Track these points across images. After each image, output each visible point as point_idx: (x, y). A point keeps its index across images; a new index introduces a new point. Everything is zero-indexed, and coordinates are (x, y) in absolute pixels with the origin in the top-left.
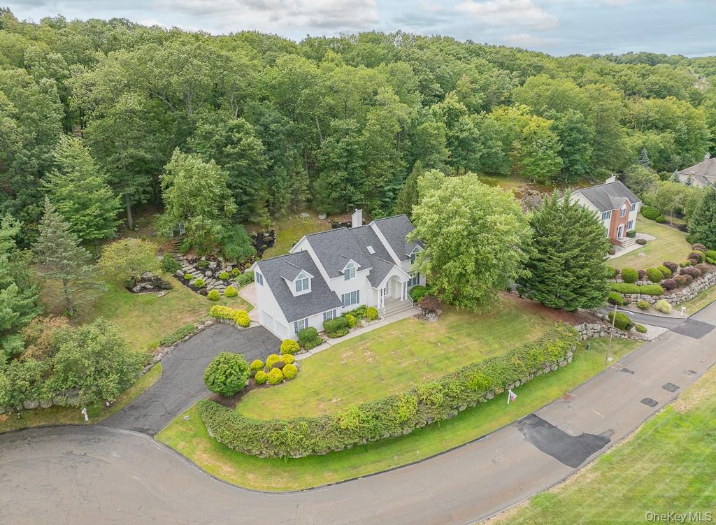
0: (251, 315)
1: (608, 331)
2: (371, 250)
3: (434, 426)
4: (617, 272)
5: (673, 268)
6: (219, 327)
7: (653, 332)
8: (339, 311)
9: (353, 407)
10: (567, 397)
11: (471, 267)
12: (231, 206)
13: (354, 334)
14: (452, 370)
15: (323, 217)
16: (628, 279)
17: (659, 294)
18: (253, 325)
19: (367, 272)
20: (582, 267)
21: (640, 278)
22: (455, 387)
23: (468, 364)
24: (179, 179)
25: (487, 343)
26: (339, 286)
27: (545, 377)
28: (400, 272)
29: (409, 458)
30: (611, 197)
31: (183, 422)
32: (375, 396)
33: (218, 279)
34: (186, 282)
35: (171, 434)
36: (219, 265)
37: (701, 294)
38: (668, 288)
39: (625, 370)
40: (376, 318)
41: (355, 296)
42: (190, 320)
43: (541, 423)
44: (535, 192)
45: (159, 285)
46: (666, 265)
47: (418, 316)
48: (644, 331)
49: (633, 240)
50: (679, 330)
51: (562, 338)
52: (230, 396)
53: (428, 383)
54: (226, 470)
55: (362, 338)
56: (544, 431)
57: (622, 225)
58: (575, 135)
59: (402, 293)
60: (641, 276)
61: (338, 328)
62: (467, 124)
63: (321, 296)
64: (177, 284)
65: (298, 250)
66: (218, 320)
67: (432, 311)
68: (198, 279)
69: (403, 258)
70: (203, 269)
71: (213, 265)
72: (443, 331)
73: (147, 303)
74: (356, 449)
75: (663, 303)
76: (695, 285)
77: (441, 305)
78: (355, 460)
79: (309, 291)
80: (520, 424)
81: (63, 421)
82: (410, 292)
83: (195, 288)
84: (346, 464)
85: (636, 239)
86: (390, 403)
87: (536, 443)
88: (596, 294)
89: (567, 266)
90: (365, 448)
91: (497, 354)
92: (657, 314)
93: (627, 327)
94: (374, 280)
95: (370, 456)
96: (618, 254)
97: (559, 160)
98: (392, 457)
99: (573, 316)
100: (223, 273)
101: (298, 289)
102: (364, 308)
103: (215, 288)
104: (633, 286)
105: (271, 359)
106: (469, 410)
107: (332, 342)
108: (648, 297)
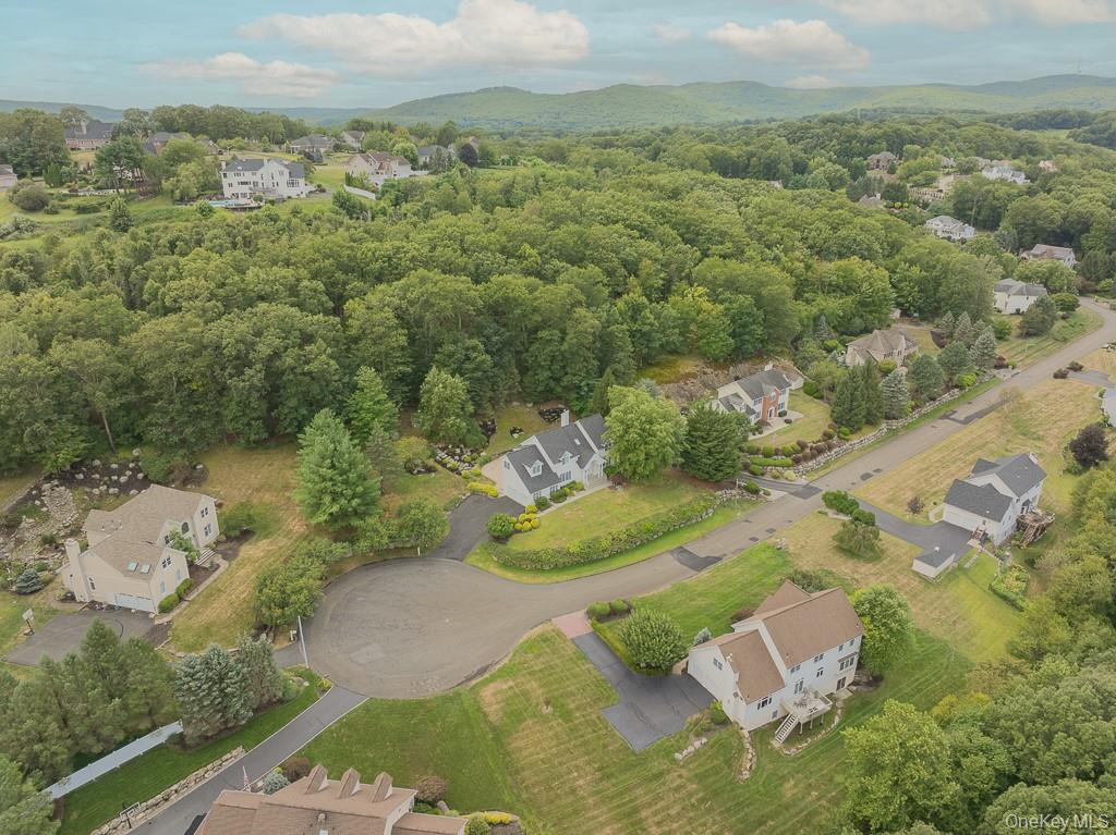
0: (496, 488)
1: (742, 495)
2: (577, 442)
3: (621, 553)
4: (758, 450)
5: (803, 446)
6: (476, 498)
7: (775, 494)
8: (559, 485)
9: (576, 542)
10: (704, 537)
11: (642, 457)
12: (471, 408)
13: (569, 500)
14: (632, 521)
15: (530, 405)
16: (767, 455)
17: (788, 466)
18: (500, 496)
19: (576, 458)
20: (720, 453)
21: (777, 454)
22: (634, 531)
23: (642, 517)
24: (438, 389)
25: (655, 504)
26: (558, 469)
27: (692, 525)
28: (598, 458)
29: (607, 568)
30: (763, 385)
31: (477, 554)
32: (587, 536)
33: (464, 462)
34: (444, 465)
35: (471, 559)
36: (462, 451)
37: (827, 464)
38: (797, 461)
39: (746, 521)
40: (583, 489)
41: (568, 475)
42: (455, 493)
43: (686, 551)
44: (709, 371)
45: (429, 470)
46: (799, 443)
47: (610, 487)
48: (769, 495)
49: (782, 419)
50: (796, 494)
51: (705, 500)
52: (501, 538)
53: (618, 529)
54: (510, 575)
55: (576, 502)
56: (686, 555)
57: (773, 408)
58: (746, 319)
59: (599, 471)
60: (777, 452)
61: (559, 497)
62: (649, 318)
63: (548, 476)
64: (439, 467)
65: (529, 444)
66: (474, 492)
67: (619, 484)
68: (451, 462)
69: (600, 448)
70: (452, 455)
71: (458, 451)
72: (627, 497)
73: (425, 482)
74: (578, 564)
75: (790, 473)
76: (821, 459)
77: (625, 480)
78: (578, 570)
79: (540, 473)
80: (672, 552)
81: (405, 555)
82: (605, 470)
83: (452, 470)
84: (574, 571)
85: (785, 418)
86: (596, 539)
87: (679, 560)
88: (731, 470)
89: (710, 452)
90: (584, 564)
91: (661, 511)
92: (785, 481)
93: (756, 492)
94: (581, 464)
95: (587, 568)
96: (766, 433)
97: (731, 341)
98: (599, 568)
99: (718, 485)
100: (466, 457)
101: (534, 472)
102: (574, 482)
103: (465, 470)
104: (769, 461)
105: (522, 517)
106: (642, 545)
107: (557, 506)
108: (780, 469)
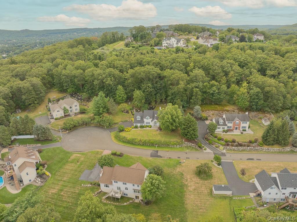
2: (156, 115)
4: (217, 137)
5: (233, 141)
7: (208, 151)
8: (144, 124)
10: (168, 151)
13: (144, 129)
14: (150, 139)
16: (219, 139)
19: (151, 119)
21: (222, 140)
23: (154, 139)
26: (145, 120)
28: (157, 121)
35: (112, 133)
37: (243, 151)
38: (228, 145)
39: (186, 153)
40: (151, 128)
41: (149, 123)
42: (128, 119)
47: (157, 130)
56: (155, 153)
61: (141, 127)
63: (141, 121)
64: (130, 113)
66: (132, 120)
67: (160, 130)
73: (124, 115)
75: (222, 147)
76: (241, 148)
83: (133, 114)
84: (126, 144)
87: (152, 153)
92: (218, 149)
96: (228, 133)
101: (138, 119)
107: (139, 129)
108: (220, 145)
